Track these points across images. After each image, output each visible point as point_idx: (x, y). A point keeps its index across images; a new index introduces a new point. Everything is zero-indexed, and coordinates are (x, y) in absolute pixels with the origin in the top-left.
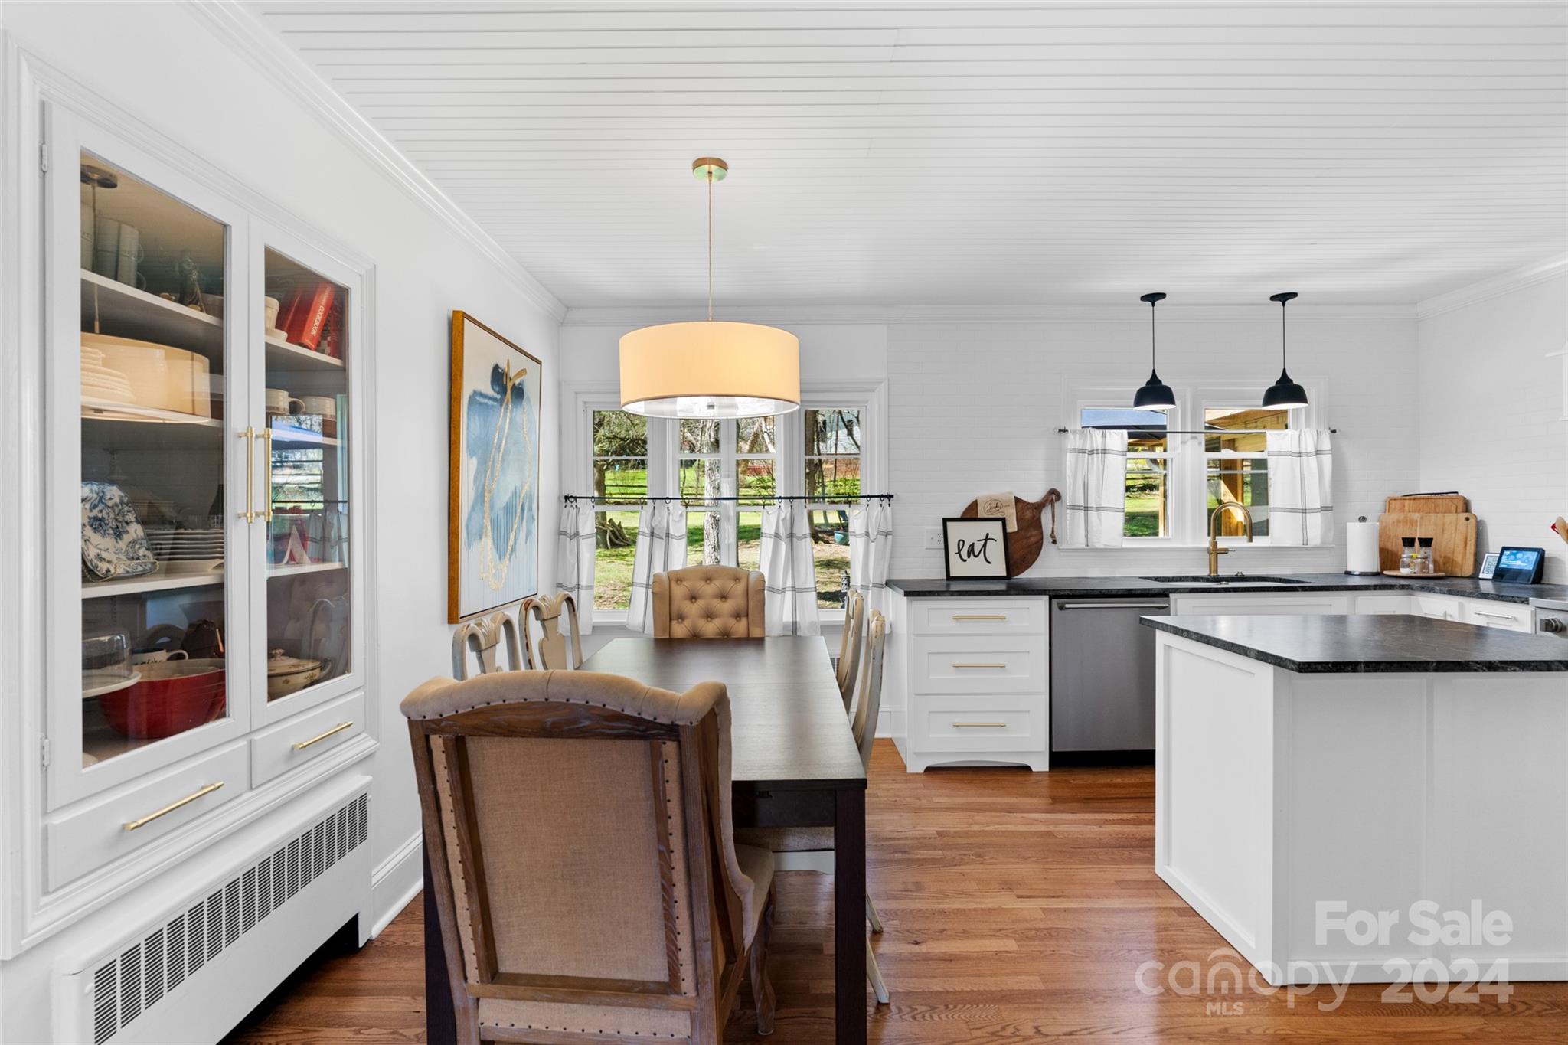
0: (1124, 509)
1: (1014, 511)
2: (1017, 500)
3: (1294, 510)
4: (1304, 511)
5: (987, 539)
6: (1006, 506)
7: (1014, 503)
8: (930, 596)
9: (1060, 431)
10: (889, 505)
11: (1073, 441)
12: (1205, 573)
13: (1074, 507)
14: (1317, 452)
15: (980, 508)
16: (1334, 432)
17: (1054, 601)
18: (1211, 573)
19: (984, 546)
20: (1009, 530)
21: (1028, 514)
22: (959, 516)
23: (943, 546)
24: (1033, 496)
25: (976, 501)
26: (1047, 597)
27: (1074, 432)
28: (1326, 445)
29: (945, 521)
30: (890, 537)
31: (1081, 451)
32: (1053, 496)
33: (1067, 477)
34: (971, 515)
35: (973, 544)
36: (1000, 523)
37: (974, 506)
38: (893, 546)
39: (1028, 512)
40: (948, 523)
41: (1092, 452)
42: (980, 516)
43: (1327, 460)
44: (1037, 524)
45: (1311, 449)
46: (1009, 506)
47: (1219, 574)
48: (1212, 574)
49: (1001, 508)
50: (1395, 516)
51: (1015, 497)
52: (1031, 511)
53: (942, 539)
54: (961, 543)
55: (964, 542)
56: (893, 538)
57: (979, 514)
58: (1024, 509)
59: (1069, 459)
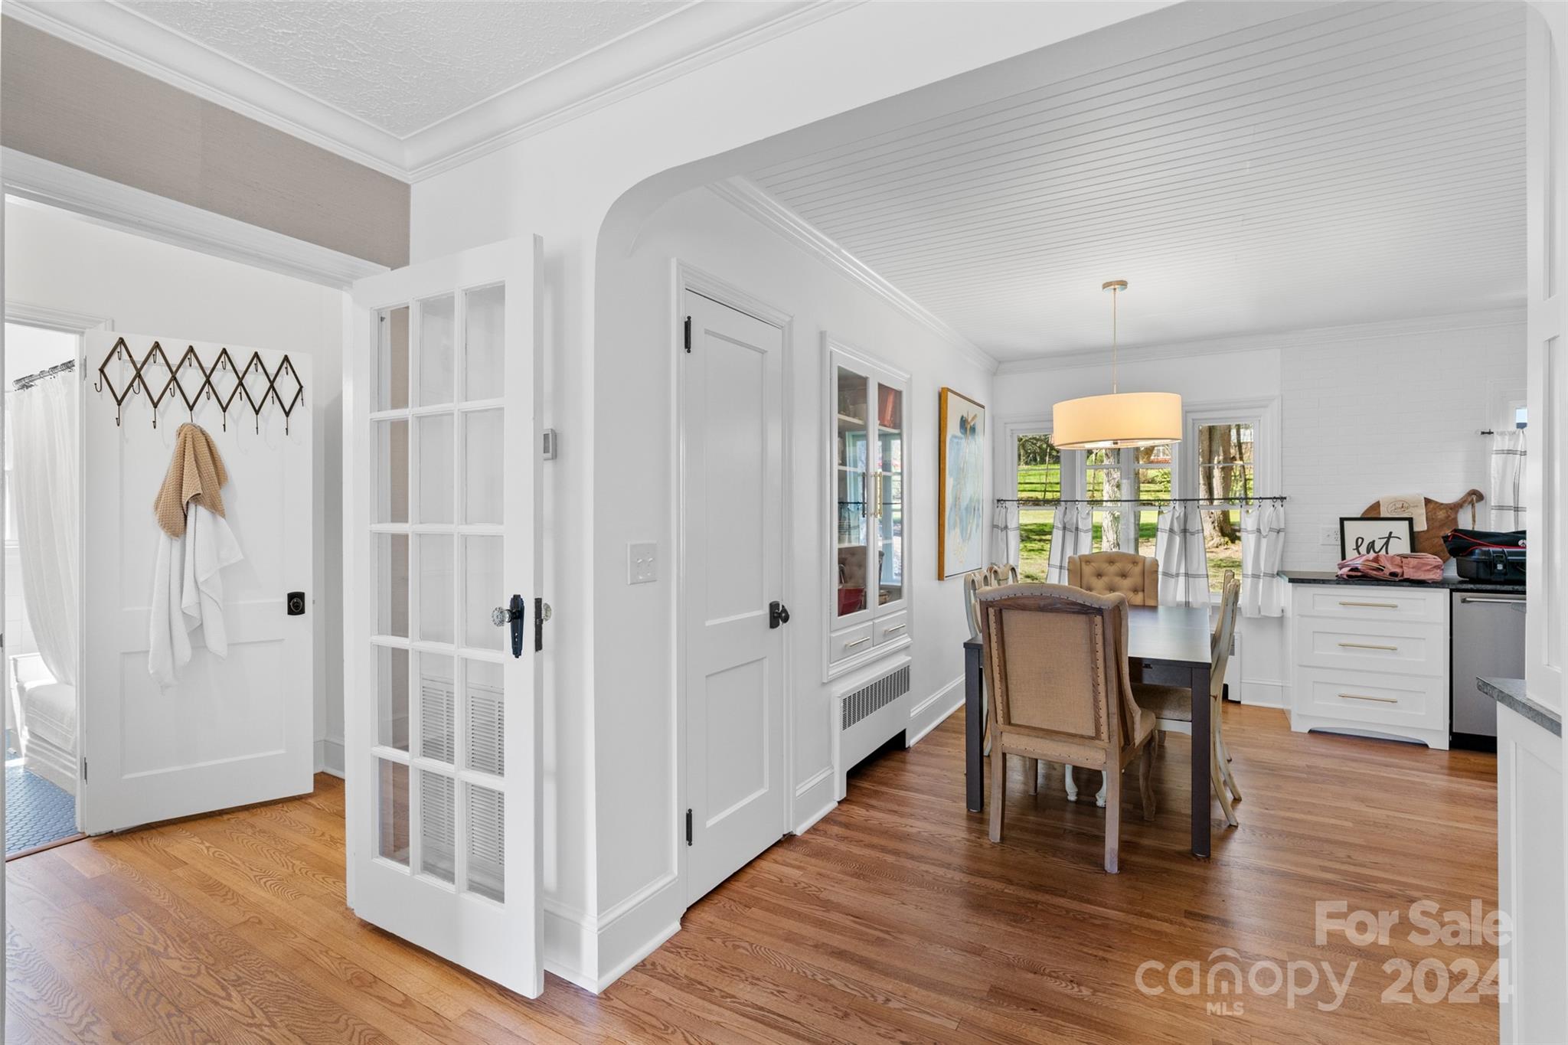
1: (1424, 511)
2: (1428, 501)
5: (1390, 536)
7: (1424, 504)
9: (1484, 433)
10: (1282, 506)
11: (1497, 443)
15: (1382, 508)
17: (1456, 595)
19: (1387, 543)
20: (1416, 529)
21: (1441, 515)
22: (1359, 516)
23: (1339, 542)
24: (1449, 493)
25: (1378, 502)
26: (1448, 590)
27: (1499, 435)
29: (1342, 520)
30: (1282, 534)
31: (1503, 453)
32: (1475, 497)
33: (1492, 479)
34: (1372, 514)
35: (1374, 541)
36: (1407, 522)
37: (1376, 506)
38: (1285, 542)
39: (1441, 512)
40: (1346, 523)
42: (1382, 516)
44: (1452, 523)
46: (1417, 506)
49: (1407, 508)
51: (1425, 498)
52: (1445, 511)
53: (1339, 536)
54: (1360, 540)
55: (1363, 539)
56: (1285, 534)
57: (1381, 513)
58: (1435, 509)
59: (1495, 460)
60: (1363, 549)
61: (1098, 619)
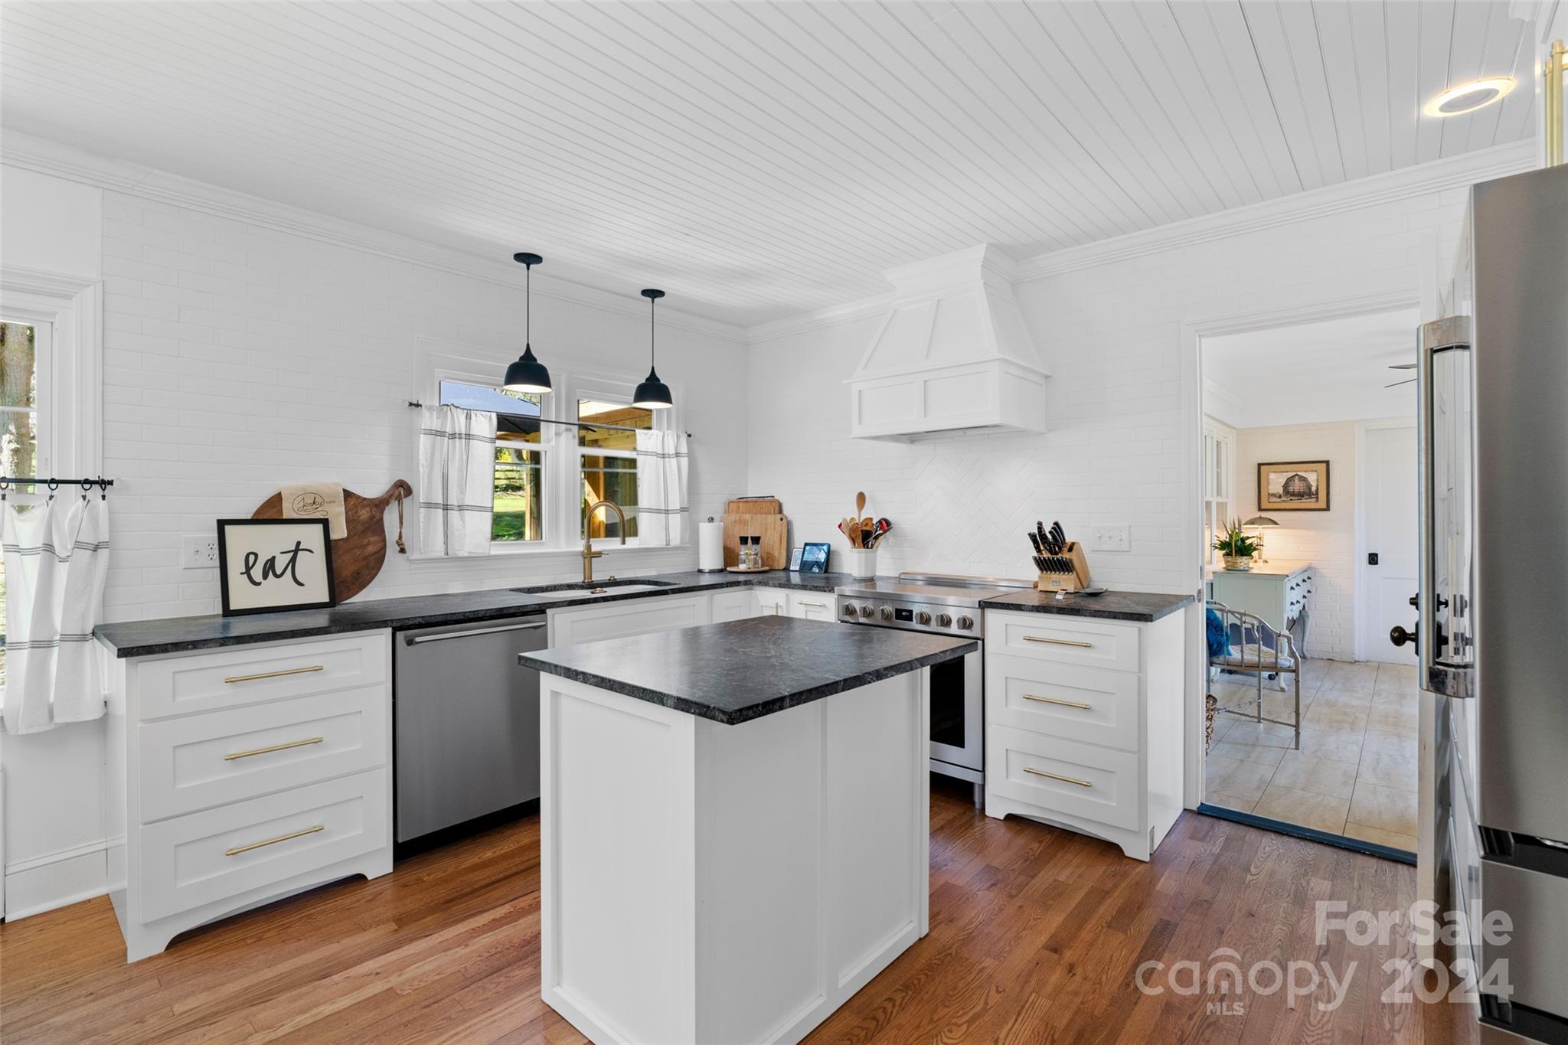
0: (493, 507)
1: (343, 509)
2: (348, 494)
3: (658, 511)
4: (667, 512)
5: (298, 548)
6: (330, 502)
7: (343, 499)
8: (176, 650)
9: (411, 404)
10: (104, 497)
11: (428, 420)
12: (579, 579)
13: (429, 505)
14: (677, 455)
15: (286, 505)
16: (689, 436)
17: (400, 635)
18: (585, 579)
19: (293, 561)
20: (334, 536)
21: (364, 514)
22: (249, 517)
23: (217, 563)
24: (373, 488)
25: (279, 494)
26: (389, 630)
27: (430, 408)
28: (684, 449)
29: (222, 524)
31: (440, 434)
32: (402, 490)
33: (421, 466)
34: (270, 514)
35: (274, 558)
36: (320, 527)
37: (276, 500)
39: (364, 511)
40: (228, 528)
41: (453, 436)
42: (284, 517)
43: (684, 461)
44: (377, 527)
45: (672, 451)
46: (334, 502)
47: (593, 579)
48: (587, 581)
50: (733, 517)
51: (344, 491)
52: (368, 509)
53: (216, 552)
54: (252, 558)
55: (256, 555)
56: (111, 555)
57: (284, 514)
58: (356, 507)
59: (424, 441)
60: (257, 573)
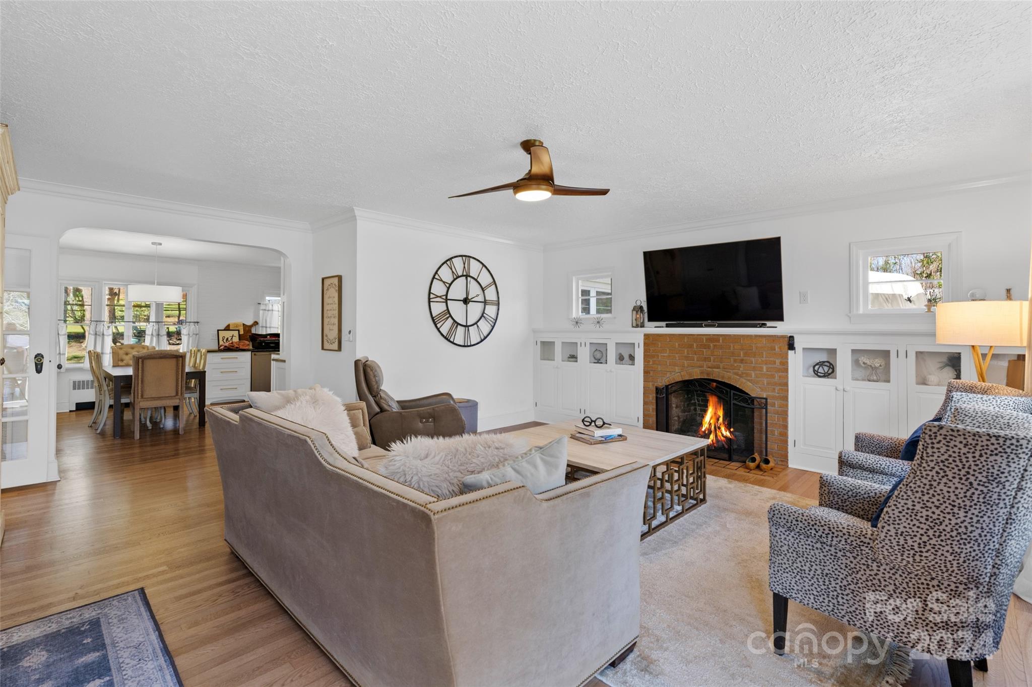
1: (243, 327)
2: (244, 324)
5: (233, 336)
8: (213, 352)
9: (258, 304)
10: (198, 325)
11: (262, 307)
13: (262, 327)
17: (253, 353)
19: (232, 338)
20: (241, 333)
21: (247, 329)
22: (224, 329)
23: (217, 338)
24: (249, 322)
25: (229, 324)
26: (251, 352)
27: (263, 304)
29: (218, 330)
30: (197, 335)
31: (265, 310)
32: (256, 323)
33: (260, 318)
34: (227, 328)
35: (228, 337)
36: (238, 331)
37: (229, 326)
38: (199, 338)
41: (268, 310)
44: (250, 331)
46: (241, 326)
49: (238, 327)
53: (217, 336)
55: (225, 337)
56: (199, 336)
57: (230, 328)
58: (246, 327)
59: (261, 312)
60: (225, 341)
61: (181, 359)
